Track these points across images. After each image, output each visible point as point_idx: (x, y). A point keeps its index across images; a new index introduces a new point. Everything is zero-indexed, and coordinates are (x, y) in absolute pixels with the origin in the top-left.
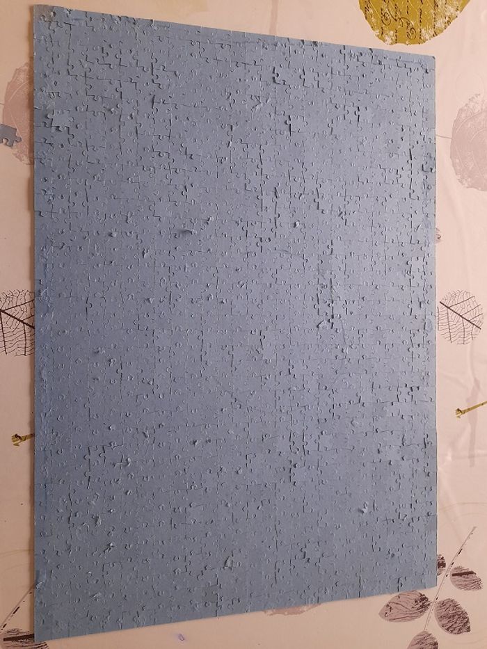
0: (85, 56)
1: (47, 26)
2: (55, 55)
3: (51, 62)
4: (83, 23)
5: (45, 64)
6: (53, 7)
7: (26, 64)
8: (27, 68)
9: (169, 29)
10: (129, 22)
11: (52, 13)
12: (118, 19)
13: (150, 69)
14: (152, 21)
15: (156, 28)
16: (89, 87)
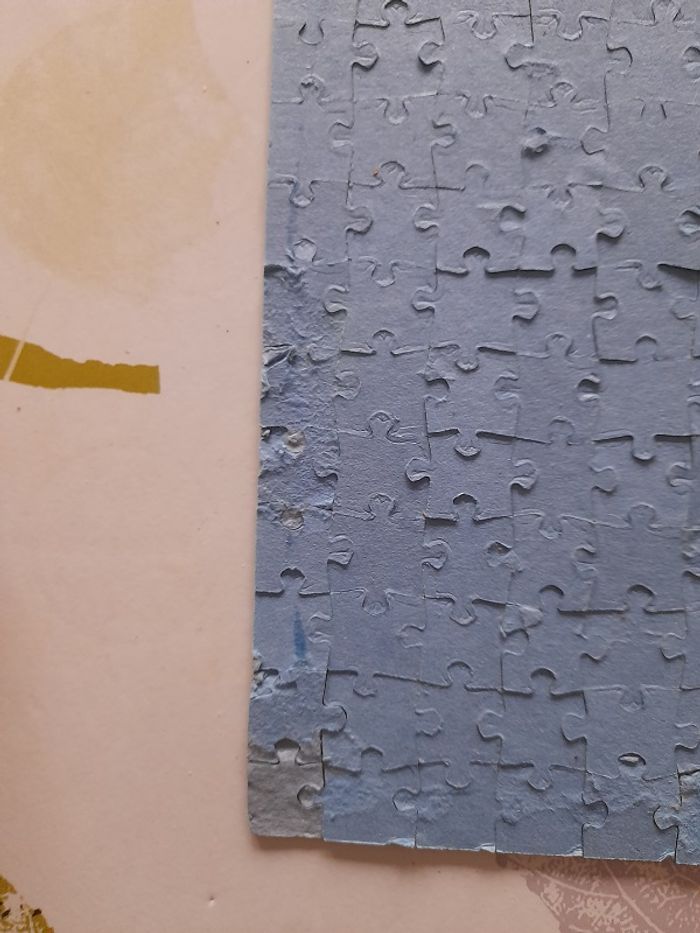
0: (480, 611)
1: (344, 782)
2: (488, 753)
3: (525, 775)
4: (314, 612)
5: (531, 804)
6: (254, 748)
7: (536, 889)
8: (554, 886)
9: (304, 184)
10: (288, 386)
11: (286, 756)
12: (279, 443)
13: (524, 288)
14: (270, 271)
15: (305, 253)
16: (642, 601)
